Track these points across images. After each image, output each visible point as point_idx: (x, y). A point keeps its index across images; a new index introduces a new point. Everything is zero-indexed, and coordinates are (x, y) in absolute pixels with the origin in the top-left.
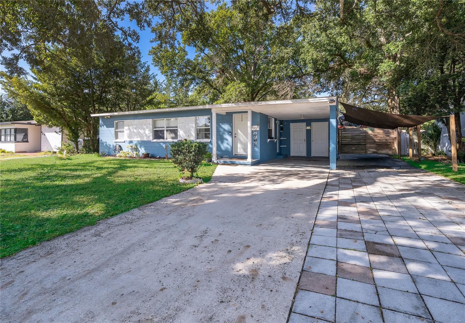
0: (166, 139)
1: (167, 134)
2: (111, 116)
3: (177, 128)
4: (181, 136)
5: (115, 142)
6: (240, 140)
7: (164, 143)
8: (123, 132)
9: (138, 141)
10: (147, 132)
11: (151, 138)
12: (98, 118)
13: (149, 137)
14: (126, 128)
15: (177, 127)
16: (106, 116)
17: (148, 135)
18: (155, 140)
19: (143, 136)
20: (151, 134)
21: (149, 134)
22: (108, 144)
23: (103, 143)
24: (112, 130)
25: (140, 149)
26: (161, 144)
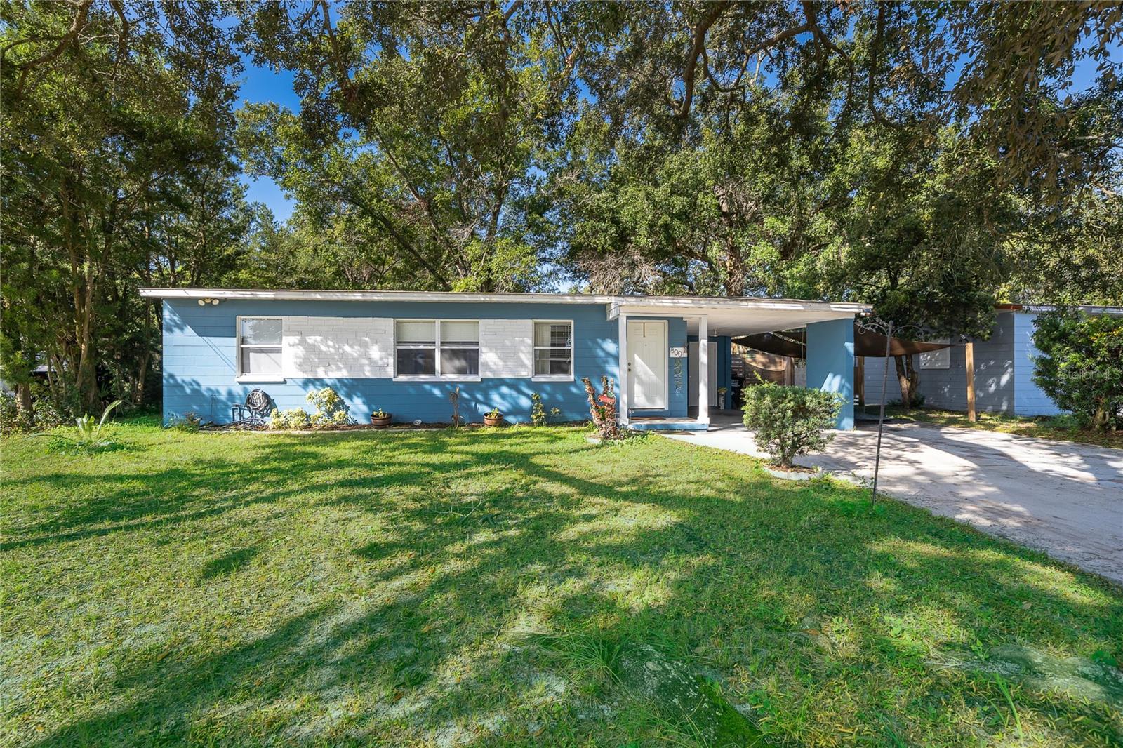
0: (442, 374)
1: (444, 361)
2: (223, 301)
3: (476, 347)
4: (491, 364)
5: (240, 383)
6: (638, 377)
7: (435, 384)
8: (279, 351)
9: (340, 380)
10: (375, 353)
11: (390, 372)
12: (158, 302)
13: (383, 367)
14: (287, 340)
15: (477, 344)
16: (203, 299)
17: (380, 363)
18: (402, 378)
19: (362, 366)
20: (391, 360)
21: (381, 359)
22: (203, 388)
23: (179, 386)
24: (229, 346)
25: (347, 402)
26: (427, 387)
